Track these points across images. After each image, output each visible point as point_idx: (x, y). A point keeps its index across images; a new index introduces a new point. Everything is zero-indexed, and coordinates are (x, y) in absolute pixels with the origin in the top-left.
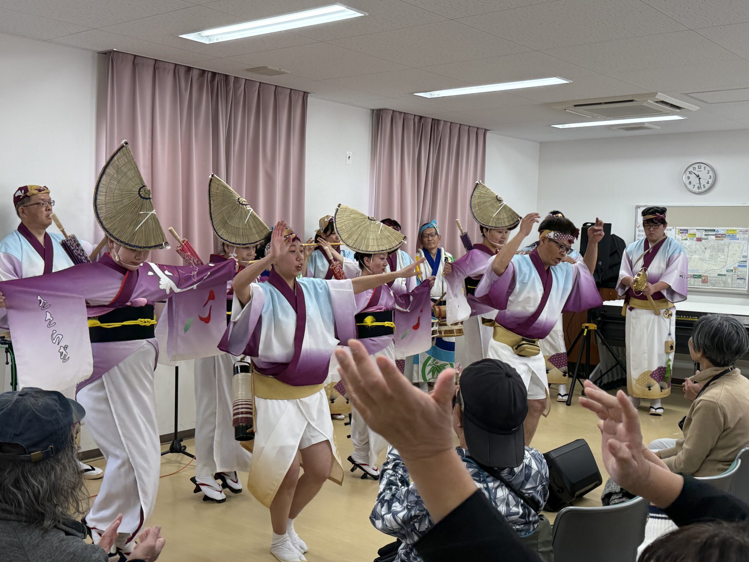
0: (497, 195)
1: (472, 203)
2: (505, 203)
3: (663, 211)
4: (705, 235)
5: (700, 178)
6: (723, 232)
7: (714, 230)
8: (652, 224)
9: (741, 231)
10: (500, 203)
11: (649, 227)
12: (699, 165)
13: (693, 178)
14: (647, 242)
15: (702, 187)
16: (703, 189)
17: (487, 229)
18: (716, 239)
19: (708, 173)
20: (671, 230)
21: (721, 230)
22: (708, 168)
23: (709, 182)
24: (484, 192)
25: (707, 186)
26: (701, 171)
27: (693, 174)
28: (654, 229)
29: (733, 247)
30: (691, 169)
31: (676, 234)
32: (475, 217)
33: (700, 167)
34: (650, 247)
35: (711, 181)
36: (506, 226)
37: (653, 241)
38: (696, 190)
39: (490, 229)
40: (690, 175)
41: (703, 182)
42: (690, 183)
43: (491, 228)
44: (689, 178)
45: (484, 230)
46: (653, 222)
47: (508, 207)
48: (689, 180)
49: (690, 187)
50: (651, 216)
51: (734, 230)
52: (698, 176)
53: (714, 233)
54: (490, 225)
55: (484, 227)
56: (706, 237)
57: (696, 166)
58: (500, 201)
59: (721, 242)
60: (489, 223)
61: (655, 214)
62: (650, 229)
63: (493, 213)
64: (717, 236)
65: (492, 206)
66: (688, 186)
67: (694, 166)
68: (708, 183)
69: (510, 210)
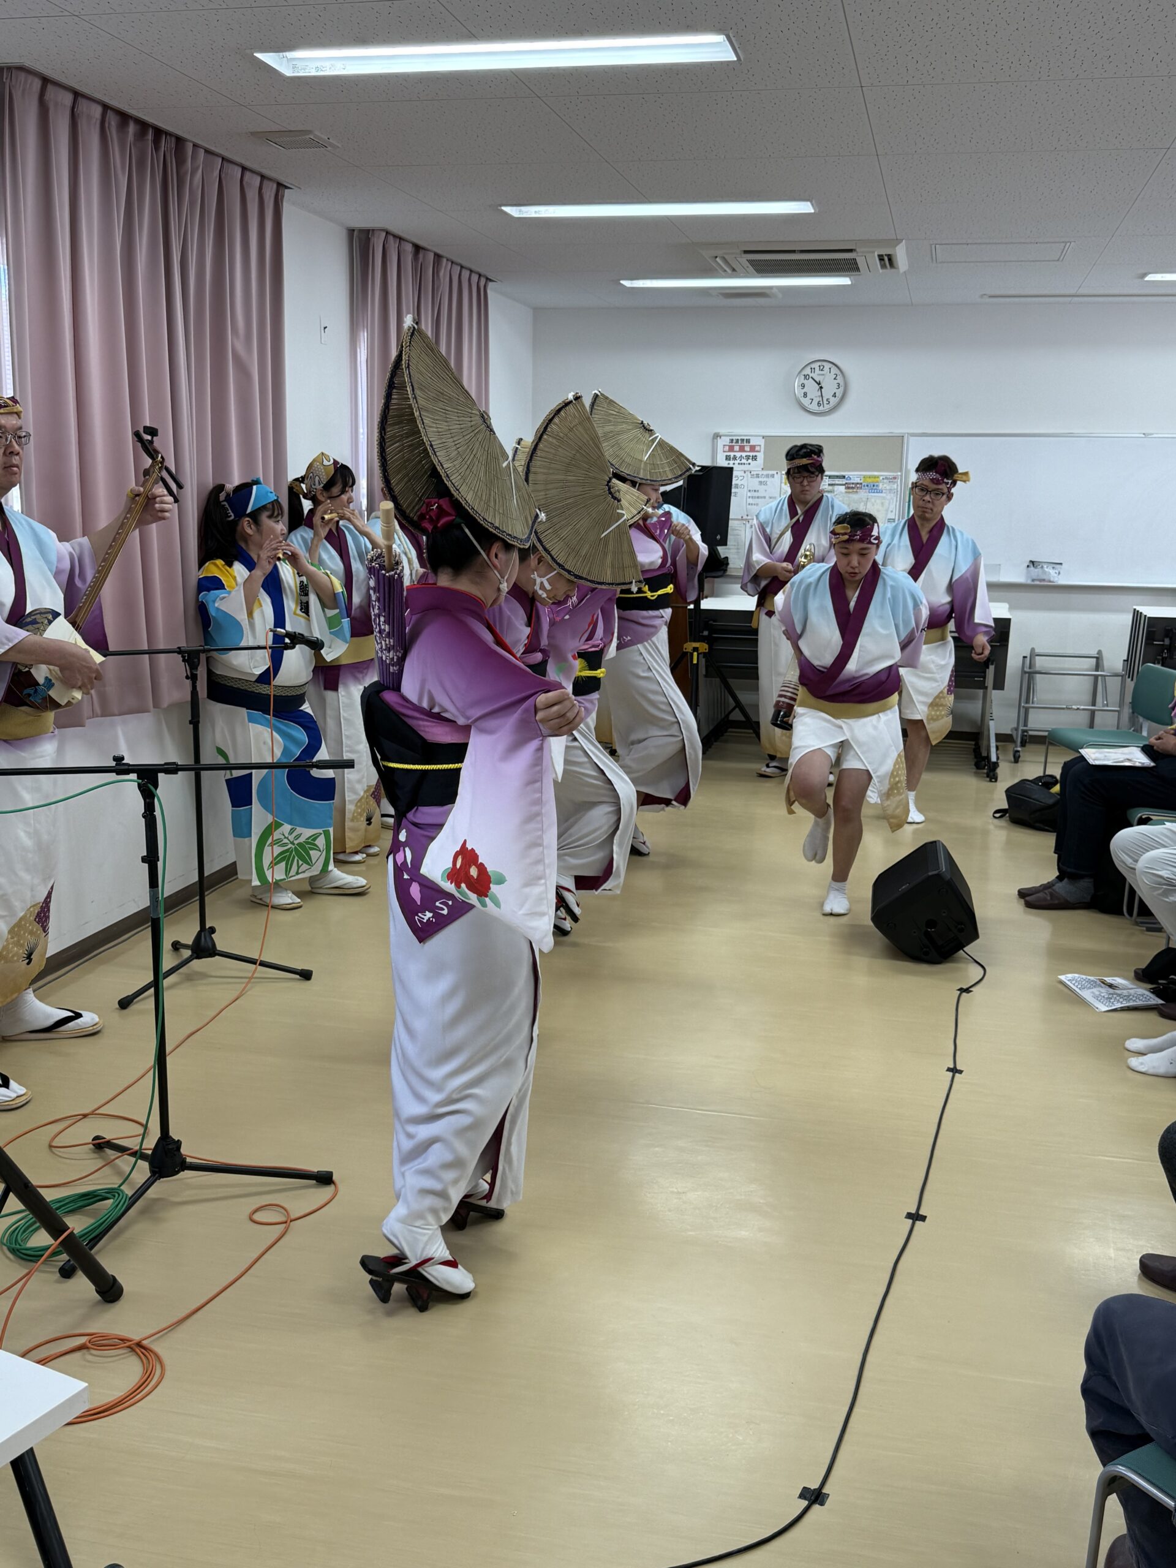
0: (643, 420)
2: (660, 436)
3: (818, 451)
5: (821, 388)
6: (858, 480)
7: (844, 477)
9: (886, 478)
10: (651, 435)
12: (819, 363)
13: (811, 387)
14: (792, 502)
15: (825, 402)
16: (827, 407)
18: (846, 492)
19: (835, 379)
20: (773, 476)
21: (855, 476)
22: (834, 370)
23: (837, 395)
24: (614, 413)
25: (833, 401)
26: (824, 375)
27: (810, 379)
28: (808, 482)
29: (873, 505)
30: (807, 371)
31: (781, 483)
33: (822, 367)
34: (799, 512)
35: (839, 393)
36: (670, 479)
38: (814, 407)
40: (806, 382)
41: (828, 393)
42: (805, 395)
43: (643, 481)
44: (803, 386)
46: (809, 471)
48: (804, 390)
49: (806, 402)
51: (875, 477)
52: (819, 384)
53: (844, 481)
54: (640, 476)
56: (830, 488)
57: (816, 366)
58: (649, 430)
59: (855, 497)
60: (638, 473)
63: (642, 453)
64: (848, 487)
65: (637, 440)
66: (803, 400)
67: (813, 366)
68: (834, 395)
69: (672, 449)
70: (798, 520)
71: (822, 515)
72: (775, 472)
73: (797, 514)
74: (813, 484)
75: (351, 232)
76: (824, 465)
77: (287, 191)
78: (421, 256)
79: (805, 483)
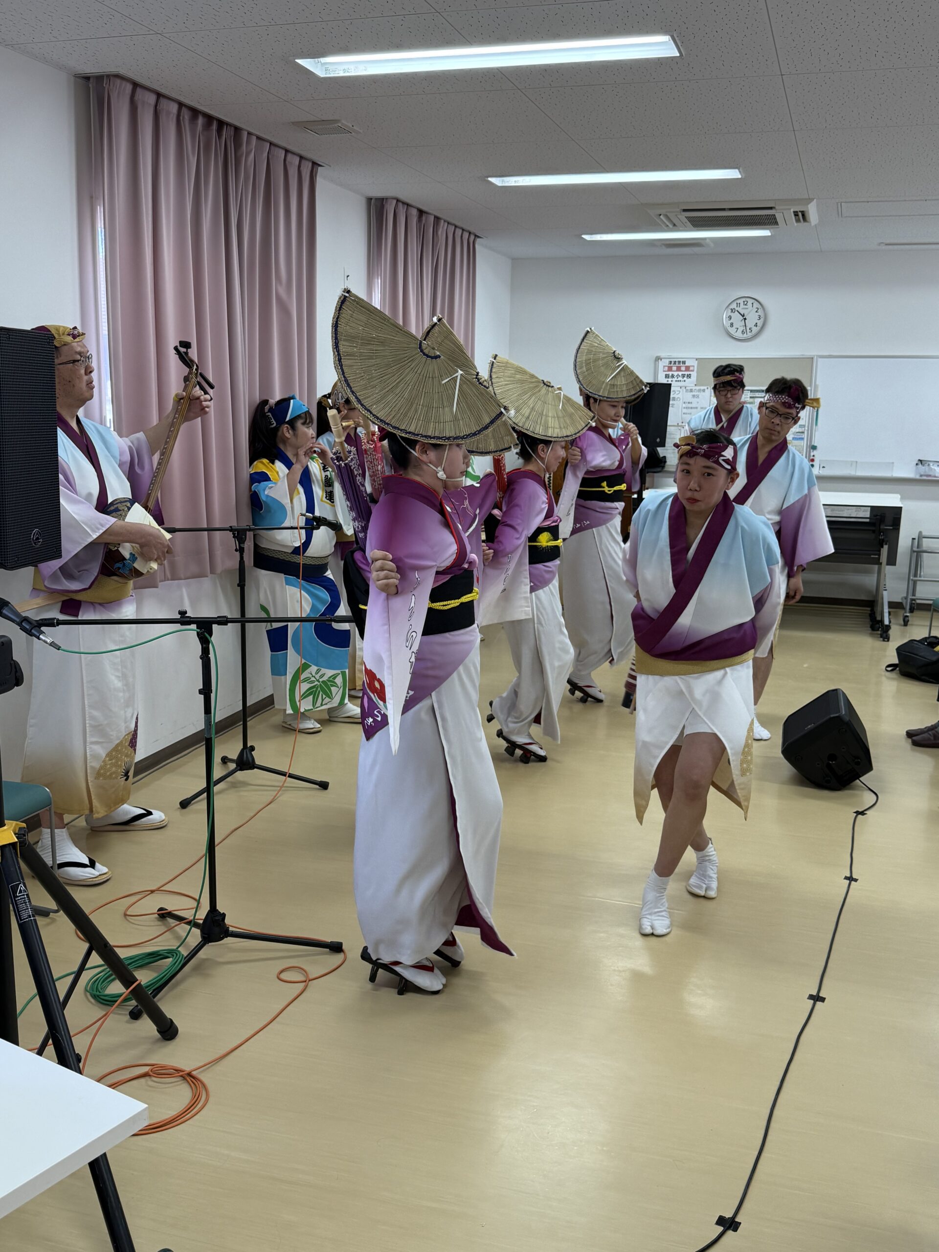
0: (614, 349)
1: (578, 360)
2: (626, 363)
3: (740, 369)
4: (751, 397)
5: (745, 319)
8: (730, 388)
10: (618, 362)
11: (726, 392)
12: (744, 299)
13: (736, 317)
14: (717, 412)
15: (748, 331)
16: (749, 335)
17: (595, 400)
19: (756, 312)
20: (704, 391)
22: (756, 305)
23: (758, 325)
24: (596, 345)
25: (755, 330)
26: (747, 308)
27: (736, 312)
28: (732, 395)
30: (734, 306)
31: (711, 396)
32: (579, 381)
33: (746, 303)
34: (724, 419)
35: (760, 323)
36: (624, 397)
37: (728, 412)
38: (739, 335)
39: (600, 400)
40: (732, 314)
41: (750, 323)
42: (732, 325)
43: (601, 398)
44: (730, 318)
45: (592, 401)
46: (732, 386)
47: (629, 369)
48: (731, 321)
49: (732, 331)
50: (729, 378)
52: (743, 316)
54: (600, 394)
55: (591, 397)
56: (752, 400)
57: (741, 301)
58: (618, 359)
60: (599, 391)
61: (734, 374)
62: (726, 395)
63: (606, 376)
65: (606, 365)
66: (730, 329)
67: (738, 301)
68: (756, 325)
69: (632, 373)
70: (723, 426)
71: (743, 421)
72: (705, 388)
73: (721, 421)
74: (736, 396)
75: (369, 200)
76: (745, 380)
77: (320, 168)
78: (424, 218)
79: (729, 395)
